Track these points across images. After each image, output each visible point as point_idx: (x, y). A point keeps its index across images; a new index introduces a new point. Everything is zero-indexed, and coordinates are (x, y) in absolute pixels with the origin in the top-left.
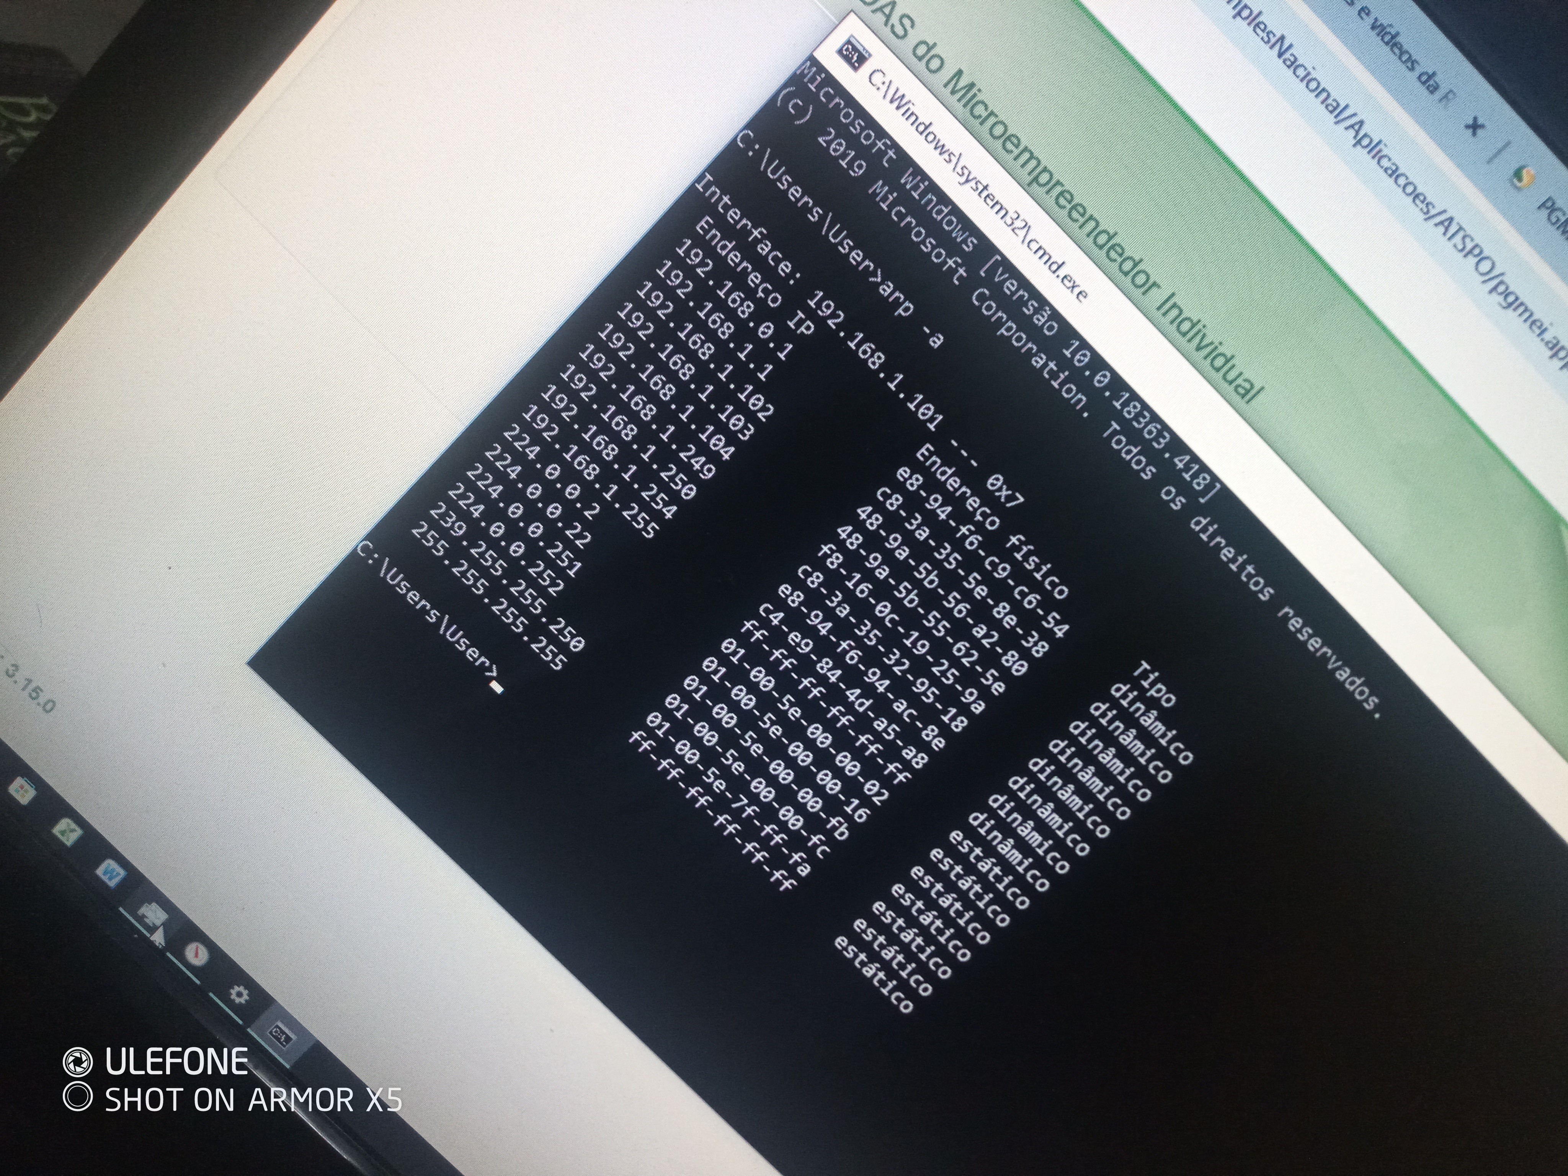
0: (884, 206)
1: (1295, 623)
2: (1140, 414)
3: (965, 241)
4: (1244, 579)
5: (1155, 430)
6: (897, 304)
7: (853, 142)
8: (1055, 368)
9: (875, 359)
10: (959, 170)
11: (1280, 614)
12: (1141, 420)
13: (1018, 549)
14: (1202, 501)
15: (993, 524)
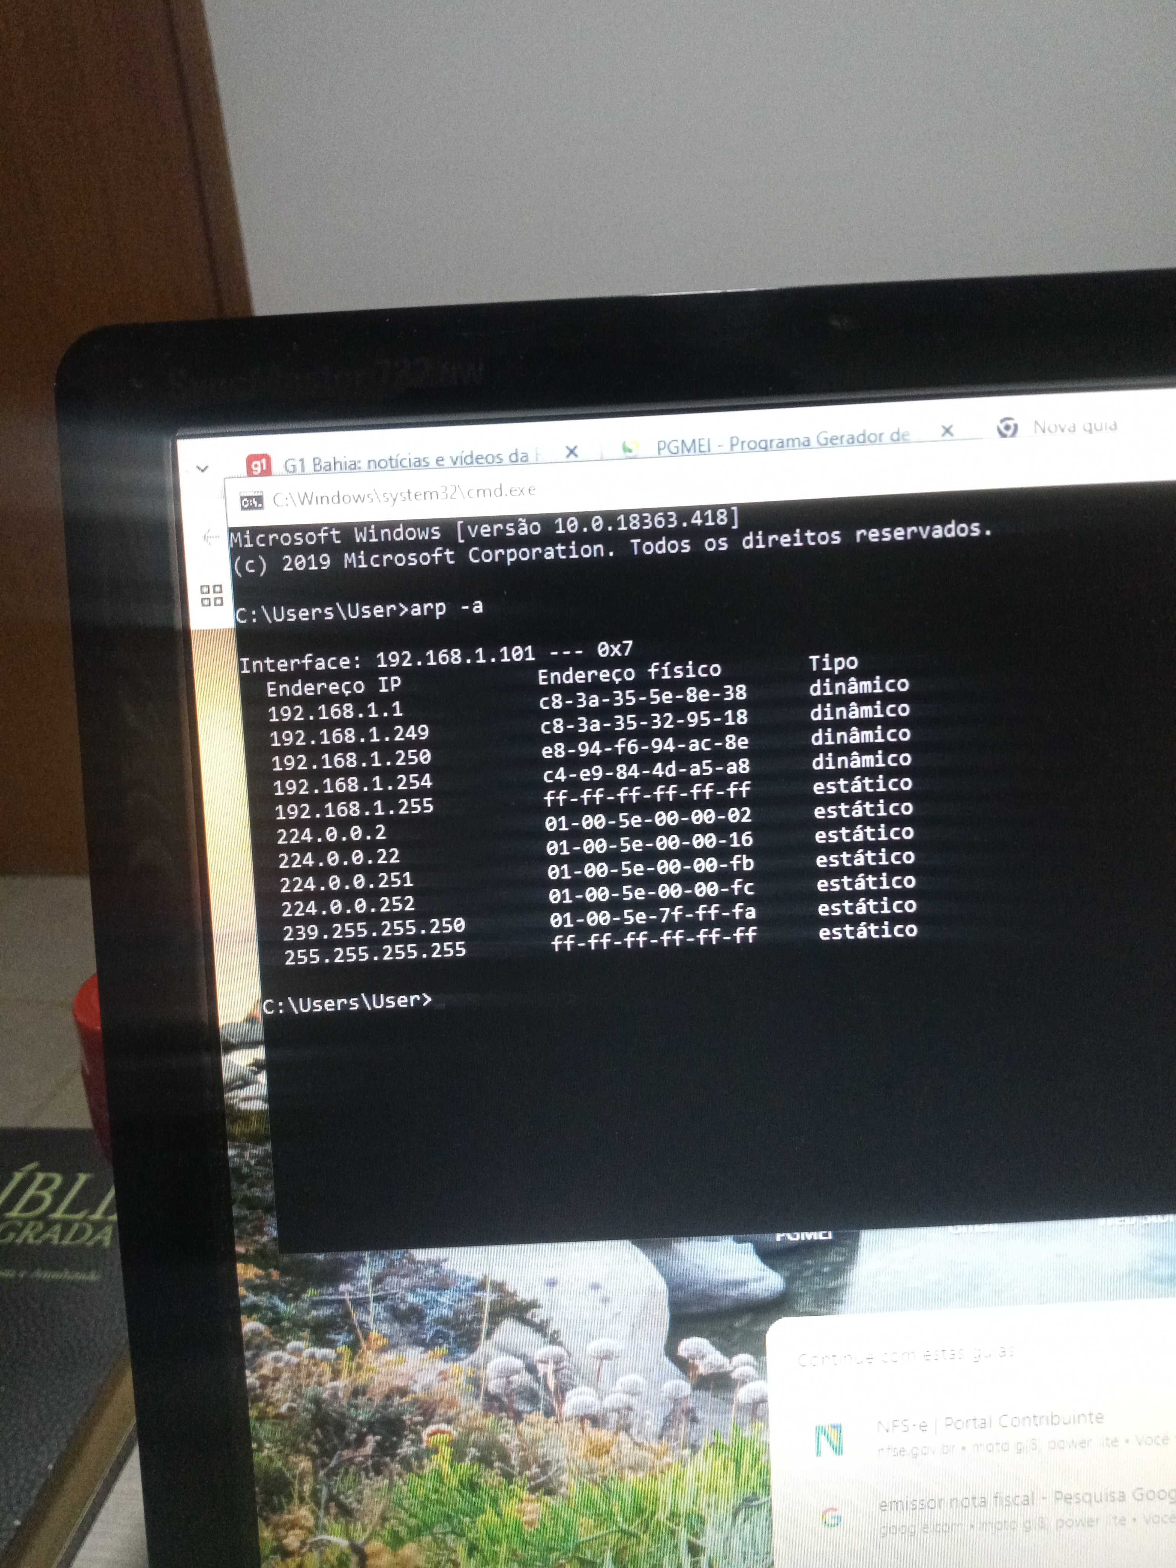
0: (363, 566)
1: (873, 535)
2: (642, 519)
3: (431, 535)
4: (813, 544)
5: (661, 519)
6: (432, 612)
7: (305, 550)
8: (564, 548)
9: (454, 656)
10: (383, 499)
11: (858, 540)
12: (646, 521)
13: (662, 673)
14: (735, 527)
15: (630, 674)
